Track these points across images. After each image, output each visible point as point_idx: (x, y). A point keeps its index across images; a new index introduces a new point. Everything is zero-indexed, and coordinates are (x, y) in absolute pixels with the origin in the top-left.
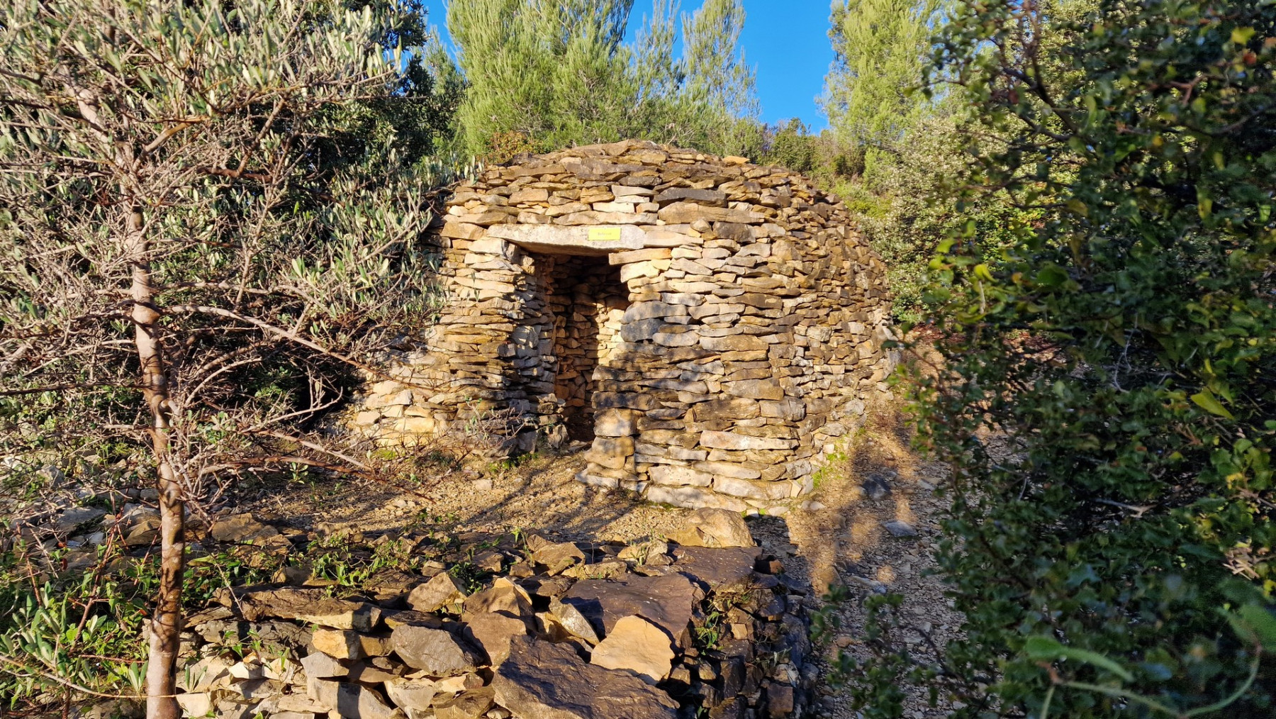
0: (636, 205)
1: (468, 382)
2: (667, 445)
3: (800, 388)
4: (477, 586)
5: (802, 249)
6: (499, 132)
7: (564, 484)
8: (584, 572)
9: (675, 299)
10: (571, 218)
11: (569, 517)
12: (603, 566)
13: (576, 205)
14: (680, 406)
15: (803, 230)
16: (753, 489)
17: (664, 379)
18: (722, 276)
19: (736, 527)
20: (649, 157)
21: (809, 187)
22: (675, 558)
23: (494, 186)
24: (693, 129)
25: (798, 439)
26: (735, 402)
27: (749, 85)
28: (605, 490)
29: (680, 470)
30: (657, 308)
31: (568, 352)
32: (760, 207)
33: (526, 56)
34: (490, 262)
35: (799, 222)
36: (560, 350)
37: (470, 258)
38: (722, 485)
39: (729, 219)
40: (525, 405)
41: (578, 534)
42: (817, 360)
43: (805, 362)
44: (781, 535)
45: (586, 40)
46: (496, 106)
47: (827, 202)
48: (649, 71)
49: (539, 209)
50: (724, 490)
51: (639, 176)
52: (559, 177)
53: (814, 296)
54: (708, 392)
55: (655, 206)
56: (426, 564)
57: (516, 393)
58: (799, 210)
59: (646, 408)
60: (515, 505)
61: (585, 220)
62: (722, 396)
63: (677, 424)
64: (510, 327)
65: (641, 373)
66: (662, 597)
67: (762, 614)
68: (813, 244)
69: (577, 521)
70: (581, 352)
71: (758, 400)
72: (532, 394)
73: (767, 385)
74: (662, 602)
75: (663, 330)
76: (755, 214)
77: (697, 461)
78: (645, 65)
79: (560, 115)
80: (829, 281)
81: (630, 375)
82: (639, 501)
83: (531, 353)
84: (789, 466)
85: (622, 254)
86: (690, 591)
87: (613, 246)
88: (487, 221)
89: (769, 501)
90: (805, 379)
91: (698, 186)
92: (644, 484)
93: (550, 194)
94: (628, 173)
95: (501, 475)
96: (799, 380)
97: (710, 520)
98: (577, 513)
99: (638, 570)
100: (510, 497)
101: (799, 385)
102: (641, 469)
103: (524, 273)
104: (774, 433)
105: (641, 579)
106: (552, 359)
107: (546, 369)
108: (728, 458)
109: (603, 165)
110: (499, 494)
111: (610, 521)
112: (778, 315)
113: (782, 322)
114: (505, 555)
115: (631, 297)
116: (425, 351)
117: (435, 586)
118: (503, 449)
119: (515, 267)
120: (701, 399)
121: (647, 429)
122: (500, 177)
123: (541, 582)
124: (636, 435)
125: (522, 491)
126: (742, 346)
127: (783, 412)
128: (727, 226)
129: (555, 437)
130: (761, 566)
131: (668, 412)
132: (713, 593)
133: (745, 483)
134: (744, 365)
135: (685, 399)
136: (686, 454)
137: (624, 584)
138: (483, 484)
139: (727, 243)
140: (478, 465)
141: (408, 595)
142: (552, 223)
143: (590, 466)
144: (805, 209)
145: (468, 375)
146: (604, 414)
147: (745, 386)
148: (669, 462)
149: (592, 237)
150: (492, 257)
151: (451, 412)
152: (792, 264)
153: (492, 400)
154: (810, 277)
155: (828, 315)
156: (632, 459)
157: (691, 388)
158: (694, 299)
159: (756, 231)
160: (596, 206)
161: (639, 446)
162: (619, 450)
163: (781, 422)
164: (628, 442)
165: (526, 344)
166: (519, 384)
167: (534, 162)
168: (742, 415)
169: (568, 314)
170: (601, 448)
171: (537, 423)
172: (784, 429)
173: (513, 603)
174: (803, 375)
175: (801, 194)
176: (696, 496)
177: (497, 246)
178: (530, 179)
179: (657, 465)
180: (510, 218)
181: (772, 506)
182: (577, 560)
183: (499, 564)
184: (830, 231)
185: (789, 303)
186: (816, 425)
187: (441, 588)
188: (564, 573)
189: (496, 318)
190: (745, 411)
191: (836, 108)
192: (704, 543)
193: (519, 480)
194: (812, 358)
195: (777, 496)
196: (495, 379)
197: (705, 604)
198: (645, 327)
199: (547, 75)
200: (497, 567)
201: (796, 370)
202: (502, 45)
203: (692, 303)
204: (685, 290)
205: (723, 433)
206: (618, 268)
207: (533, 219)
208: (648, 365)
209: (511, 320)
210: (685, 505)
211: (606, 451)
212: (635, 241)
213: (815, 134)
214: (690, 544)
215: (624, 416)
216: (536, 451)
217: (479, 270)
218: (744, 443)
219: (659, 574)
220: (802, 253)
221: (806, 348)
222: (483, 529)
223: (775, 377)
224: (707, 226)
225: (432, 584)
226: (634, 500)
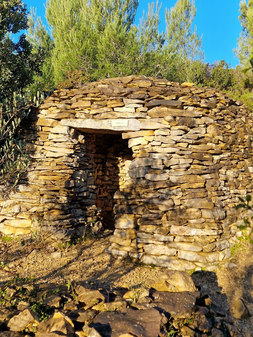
0: (136, 108)
1: (49, 201)
2: (153, 233)
3: (223, 202)
4: (45, 316)
5: (223, 129)
6: (70, 70)
7: (99, 254)
8: (103, 307)
9: (156, 156)
10: (103, 115)
11: (101, 273)
12: (114, 304)
13: (105, 109)
14: (160, 212)
15: (223, 120)
16: (199, 257)
17: (152, 198)
18: (181, 144)
19: (186, 281)
20: (143, 84)
21: (226, 98)
22: (153, 298)
23: (64, 99)
24: (169, 68)
25: (222, 229)
26: (189, 210)
27: (199, 44)
28: (120, 258)
29: (160, 246)
30: (147, 161)
31: (103, 183)
32: (200, 109)
33: (84, 32)
34: (62, 138)
35: (221, 116)
36: (99, 182)
37: (51, 136)
38: (182, 255)
39: (184, 115)
40: (79, 211)
41: (104, 284)
42: (232, 187)
43: (225, 188)
44: (212, 282)
45: (114, 24)
46: (69, 57)
47: (236, 105)
48: (146, 38)
49: (86, 111)
50: (183, 258)
51: (137, 94)
52: (97, 94)
53: (229, 154)
54: (174, 205)
55: (146, 109)
56: (20, 303)
57: (75, 206)
58: (221, 110)
59: (142, 213)
60: (73, 267)
61: (110, 116)
62: (182, 207)
63: (158, 222)
64: (71, 171)
65: (139, 195)
66: (144, 322)
67: (200, 329)
68: (229, 127)
69: (104, 276)
70: (110, 183)
71: (200, 209)
72: (83, 206)
73: (205, 201)
74: (144, 325)
75: (151, 173)
76: (197, 113)
77: (169, 242)
78: (144, 35)
79: (102, 61)
80: (237, 146)
81: (133, 196)
82: (139, 264)
83: (83, 184)
84: (217, 244)
85: (129, 133)
86: (159, 318)
87: (124, 129)
88: (60, 117)
89: (207, 263)
90: (226, 197)
91: (167, 98)
92: (142, 254)
93: (92, 103)
94: (132, 92)
95: (66, 250)
96: (222, 198)
97: (173, 277)
98: (105, 271)
99: (133, 305)
100: (70, 262)
101: (222, 200)
102: (140, 246)
103: (79, 143)
104: (209, 226)
105: (133, 311)
106: (94, 187)
107: (91, 192)
108: (185, 240)
109: (119, 89)
110: (65, 260)
111: (122, 275)
112: (211, 164)
113: (212, 167)
114: (62, 298)
115: (134, 155)
116: (27, 185)
117: (22, 317)
118: (67, 236)
119: (74, 140)
120: (171, 209)
121: (142, 225)
122: (66, 95)
123: (80, 314)
124: (137, 228)
125: (77, 259)
126: (191, 180)
127: (214, 215)
128: (183, 118)
129: (96, 228)
130: (200, 302)
131: (154, 215)
132: (173, 319)
133: (194, 254)
134: (193, 190)
135: (162, 209)
136: (163, 238)
137: (124, 314)
138: (56, 255)
139: (183, 127)
140: (54, 245)
141: (8, 321)
142: (93, 118)
143: (113, 245)
144: (224, 109)
145: (50, 197)
146: (120, 217)
147: (193, 202)
148: (154, 242)
149: (114, 125)
150: (62, 136)
151: (40, 216)
152: (217, 137)
153: (62, 210)
154: (227, 144)
155: (237, 163)
156: (135, 241)
157: (165, 203)
158: (166, 156)
159: (198, 121)
160: (115, 109)
161: (139, 234)
162: (128, 236)
163: (213, 221)
164: (133, 232)
165: (80, 180)
166: (77, 201)
167: (84, 87)
168: (192, 217)
169: (103, 163)
170: (119, 235)
171: (86, 221)
172: (214, 224)
173: (63, 327)
174: (224, 195)
175: (222, 101)
176: (169, 261)
177: (65, 130)
178: (82, 96)
179: (148, 244)
180: (71, 116)
181: (209, 266)
182: (100, 300)
183: (58, 303)
184: (238, 120)
185: (216, 158)
186: (232, 222)
187: (25, 318)
188: (93, 308)
189: (64, 167)
190: (193, 215)
191: (243, 55)
192: (169, 289)
193: (75, 252)
194: (229, 186)
195: (212, 260)
196: (63, 199)
197: (168, 325)
198: (141, 171)
199: (95, 41)
200: (57, 305)
201: (221, 193)
202: (72, 26)
203: (165, 159)
204: (162, 152)
205: (183, 227)
206: (127, 140)
207: (83, 116)
208: (143, 190)
209: (72, 167)
210: (163, 265)
211: (122, 237)
212: (135, 127)
213: (233, 67)
214: (162, 290)
215: (131, 218)
216: (85, 236)
217: (55, 142)
218: (193, 232)
219: (144, 308)
220: (223, 132)
221: (226, 181)
222: (53, 281)
223: (209, 197)
224: (172, 119)
225: (20, 316)
226: (136, 263)
